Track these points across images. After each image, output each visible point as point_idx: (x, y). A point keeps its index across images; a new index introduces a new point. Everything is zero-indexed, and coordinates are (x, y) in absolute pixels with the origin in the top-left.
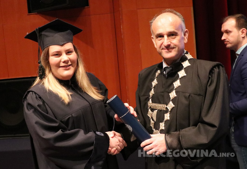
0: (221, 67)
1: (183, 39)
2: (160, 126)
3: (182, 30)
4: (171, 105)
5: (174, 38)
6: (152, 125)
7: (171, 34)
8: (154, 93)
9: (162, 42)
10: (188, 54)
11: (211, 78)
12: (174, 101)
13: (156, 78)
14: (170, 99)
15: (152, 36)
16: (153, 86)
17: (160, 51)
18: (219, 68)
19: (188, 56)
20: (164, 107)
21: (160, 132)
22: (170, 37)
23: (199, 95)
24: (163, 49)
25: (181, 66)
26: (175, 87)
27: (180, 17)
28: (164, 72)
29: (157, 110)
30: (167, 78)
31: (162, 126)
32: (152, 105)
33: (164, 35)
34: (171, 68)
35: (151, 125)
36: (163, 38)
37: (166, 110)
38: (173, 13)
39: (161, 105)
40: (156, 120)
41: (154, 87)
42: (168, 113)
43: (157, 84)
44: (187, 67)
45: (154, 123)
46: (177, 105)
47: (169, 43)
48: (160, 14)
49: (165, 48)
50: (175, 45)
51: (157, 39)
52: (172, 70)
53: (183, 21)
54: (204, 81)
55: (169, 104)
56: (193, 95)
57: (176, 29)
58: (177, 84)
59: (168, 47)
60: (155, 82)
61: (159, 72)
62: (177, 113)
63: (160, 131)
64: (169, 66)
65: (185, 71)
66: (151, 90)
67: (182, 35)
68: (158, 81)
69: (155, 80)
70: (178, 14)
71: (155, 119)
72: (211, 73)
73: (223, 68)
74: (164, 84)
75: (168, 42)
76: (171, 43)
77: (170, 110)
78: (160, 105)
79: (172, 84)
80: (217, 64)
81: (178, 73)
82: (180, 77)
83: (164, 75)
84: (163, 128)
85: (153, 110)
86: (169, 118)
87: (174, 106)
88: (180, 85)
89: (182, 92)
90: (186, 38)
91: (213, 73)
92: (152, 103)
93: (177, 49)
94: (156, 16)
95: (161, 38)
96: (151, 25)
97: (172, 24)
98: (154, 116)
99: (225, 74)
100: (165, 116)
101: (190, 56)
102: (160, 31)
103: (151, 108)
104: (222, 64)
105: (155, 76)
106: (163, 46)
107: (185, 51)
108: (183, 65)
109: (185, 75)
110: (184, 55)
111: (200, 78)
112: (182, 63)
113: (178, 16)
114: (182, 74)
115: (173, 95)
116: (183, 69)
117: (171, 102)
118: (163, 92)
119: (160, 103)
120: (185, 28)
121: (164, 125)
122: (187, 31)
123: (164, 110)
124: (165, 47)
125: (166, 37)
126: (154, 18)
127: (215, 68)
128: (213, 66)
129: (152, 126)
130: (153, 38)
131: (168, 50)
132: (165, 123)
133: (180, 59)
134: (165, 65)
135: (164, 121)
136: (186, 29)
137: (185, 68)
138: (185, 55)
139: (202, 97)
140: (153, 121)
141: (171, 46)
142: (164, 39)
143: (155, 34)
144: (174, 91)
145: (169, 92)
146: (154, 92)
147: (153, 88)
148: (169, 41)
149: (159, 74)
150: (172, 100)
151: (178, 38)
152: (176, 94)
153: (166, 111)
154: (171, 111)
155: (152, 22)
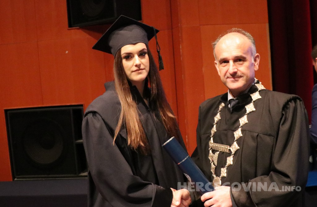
0: (298, 101)
1: (253, 65)
2: (222, 172)
3: (252, 54)
4: (235, 147)
5: (242, 64)
6: (213, 170)
7: (239, 59)
8: (216, 131)
9: (227, 70)
10: (259, 83)
11: (285, 114)
12: (239, 141)
13: (219, 112)
14: (235, 139)
15: (215, 62)
16: (216, 122)
17: (225, 80)
18: (295, 102)
19: (259, 86)
20: (227, 149)
21: (221, 180)
22: (236, 63)
23: (270, 135)
24: (228, 78)
25: (250, 98)
26: (241, 125)
27: (249, 38)
28: (228, 105)
29: (218, 152)
30: (232, 113)
31: (224, 172)
32: (213, 145)
33: (229, 60)
34: (237, 101)
35: (211, 170)
36: (228, 64)
37: (229, 152)
38: (240, 33)
39: (224, 146)
40: (217, 165)
41: (217, 124)
42: (232, 157)
43: (220, 120)
44: (257, 100)
45: (215, 168)
46: (241, 147)
47: (236, 70)
48: (225, 35)
49: (231, 77)
50: (243, 73)
51: (221, 65)
52: (238, 103)
53: (254, 44)
54: (276, 118)
55: (232, 145)
56: (261, 135)
57: (244, 53)
58: (244, 121)
59: (234, 75)
60: (218, 118)
61: (223, 104)
62: (242, 157)
63: (221, 178)
64: (235, 98)
65: (254, 104)
66: (213, 126)
67: (251, 60)
68: (221, 116)
69: (218, 114)
70: (248, 34)
71: (216, 163)
72: (285, 109)
73: (301, 102)
74: (228, 120)
75: (234, 69)
76: (238, 70)
77: (233, 152)
78: (222, 146)
79: (237, 120)
80: (293, 97)
81: (246, 107)
82: (248, 112)
83: (229, 109)
84: (225, 175)
85: (214, 152)
86: (232, 163)
87: (239, 148)
88: (247, 122)
89: (249, 131)
90: (257, 64)
91: (287, 108)
92: (214, 142)
93: (245, 78)
94: (220, 37)
95: (225, 64)
96: (214, 48)
97: (239, 47)
98: (215, 159)
99: (303, 110)
100: (227, 160)
101: (262, 87)
102: (225, 55)
103: (213, 149)
104: (299, 97)
105: (219, 110)
106: (228, 75)
107: (256, 80)
108: (252, 98)
109: (254, 109)
110: (254, 85)
111: (272, 115)
112: (251, 95)
113: (247, 36)
114: (250, 108)
115: (238, 134)
116: (252, 102)
117: (235, 143)
118: (227, 130)
119: (222, 143)
120: (256, 51)
121: (226, 171)
122: (258, 56)
123: (227, 152)
124: (231, 75)
125: (231, 62)
126: (218, 39)
127: (291, 102)
128: (287, 100)
129: (213, 172)
130: (216, 64)
131: (234, 78)
132: (227, 169)
133: (248, 90)
134: (230, 97)
135: (226, 166)
136: (257, 53)
137: (254, 102)
138: (256, 85)
139: (273, 137)
140: (214, 165)
141: (237, 74)
142: (229, 66)
143: (219, 59)
144: (240, 130)
145: (234, 130)
146: (217, 129)
147: (215, 124)
148: (235, 67)
149: (223, 107)
150: (237, 140)
151: (246, 64)
152: (242, 133)
153: (229, 154)
154: (235, 154)
155: (215, 44)
